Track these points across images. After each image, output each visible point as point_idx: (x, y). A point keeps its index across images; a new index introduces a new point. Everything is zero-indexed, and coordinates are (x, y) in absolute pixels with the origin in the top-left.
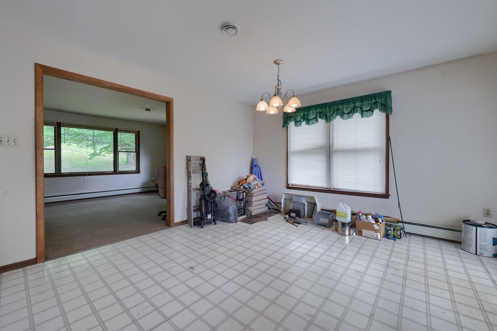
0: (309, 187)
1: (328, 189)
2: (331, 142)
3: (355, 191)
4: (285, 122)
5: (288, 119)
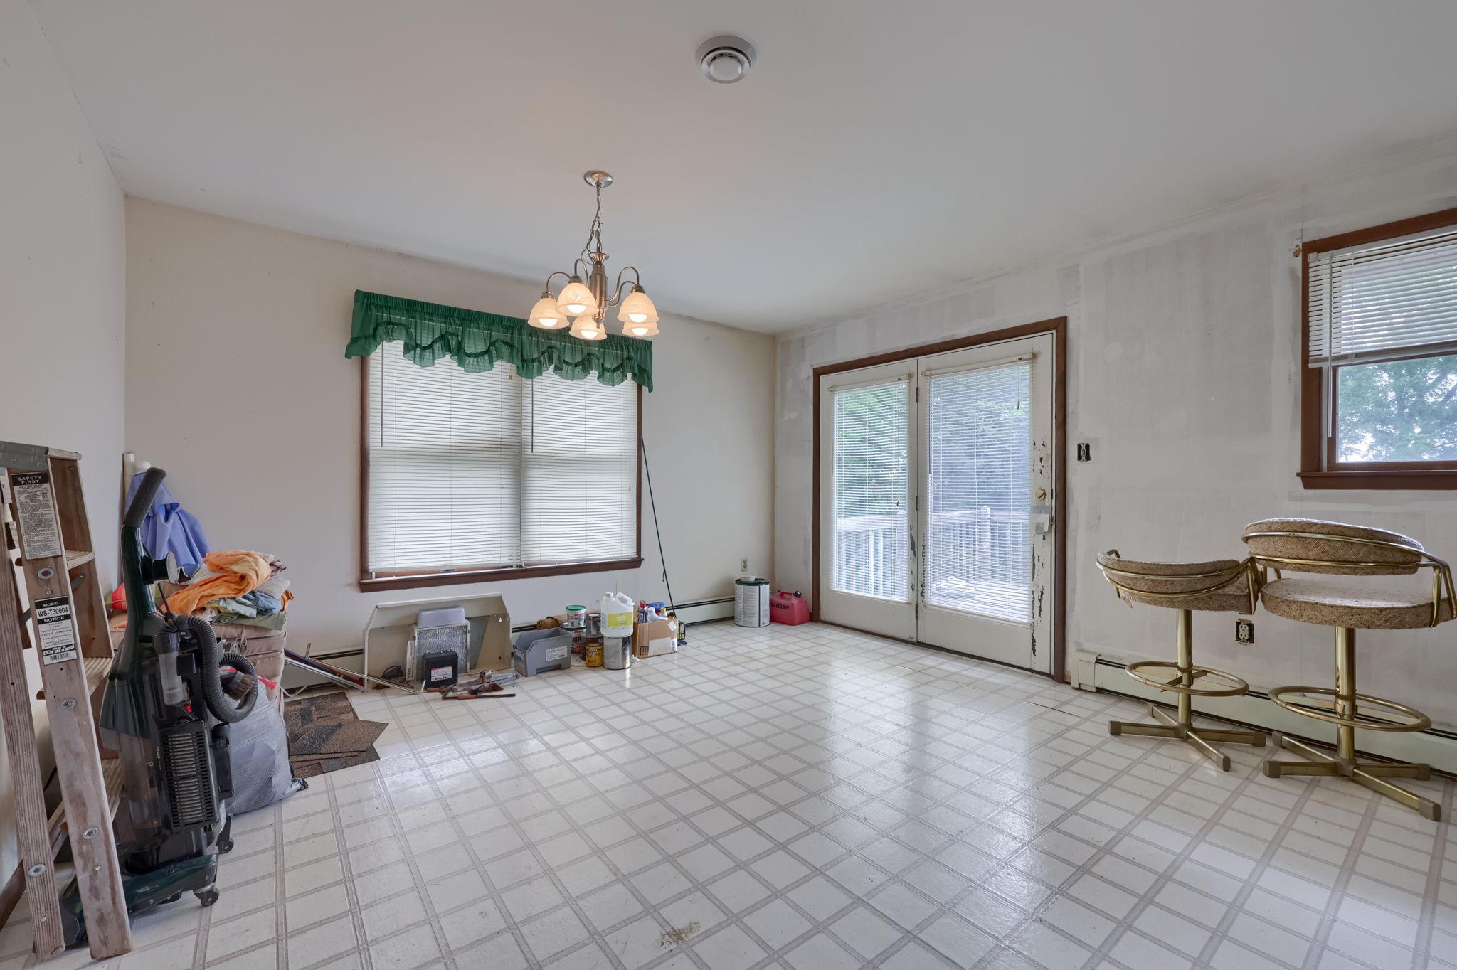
0: (448, 571)
1: (512, 567)
2: (527, 434)
3: (582, 561)
4: (366, 338)
5: (381, 330)
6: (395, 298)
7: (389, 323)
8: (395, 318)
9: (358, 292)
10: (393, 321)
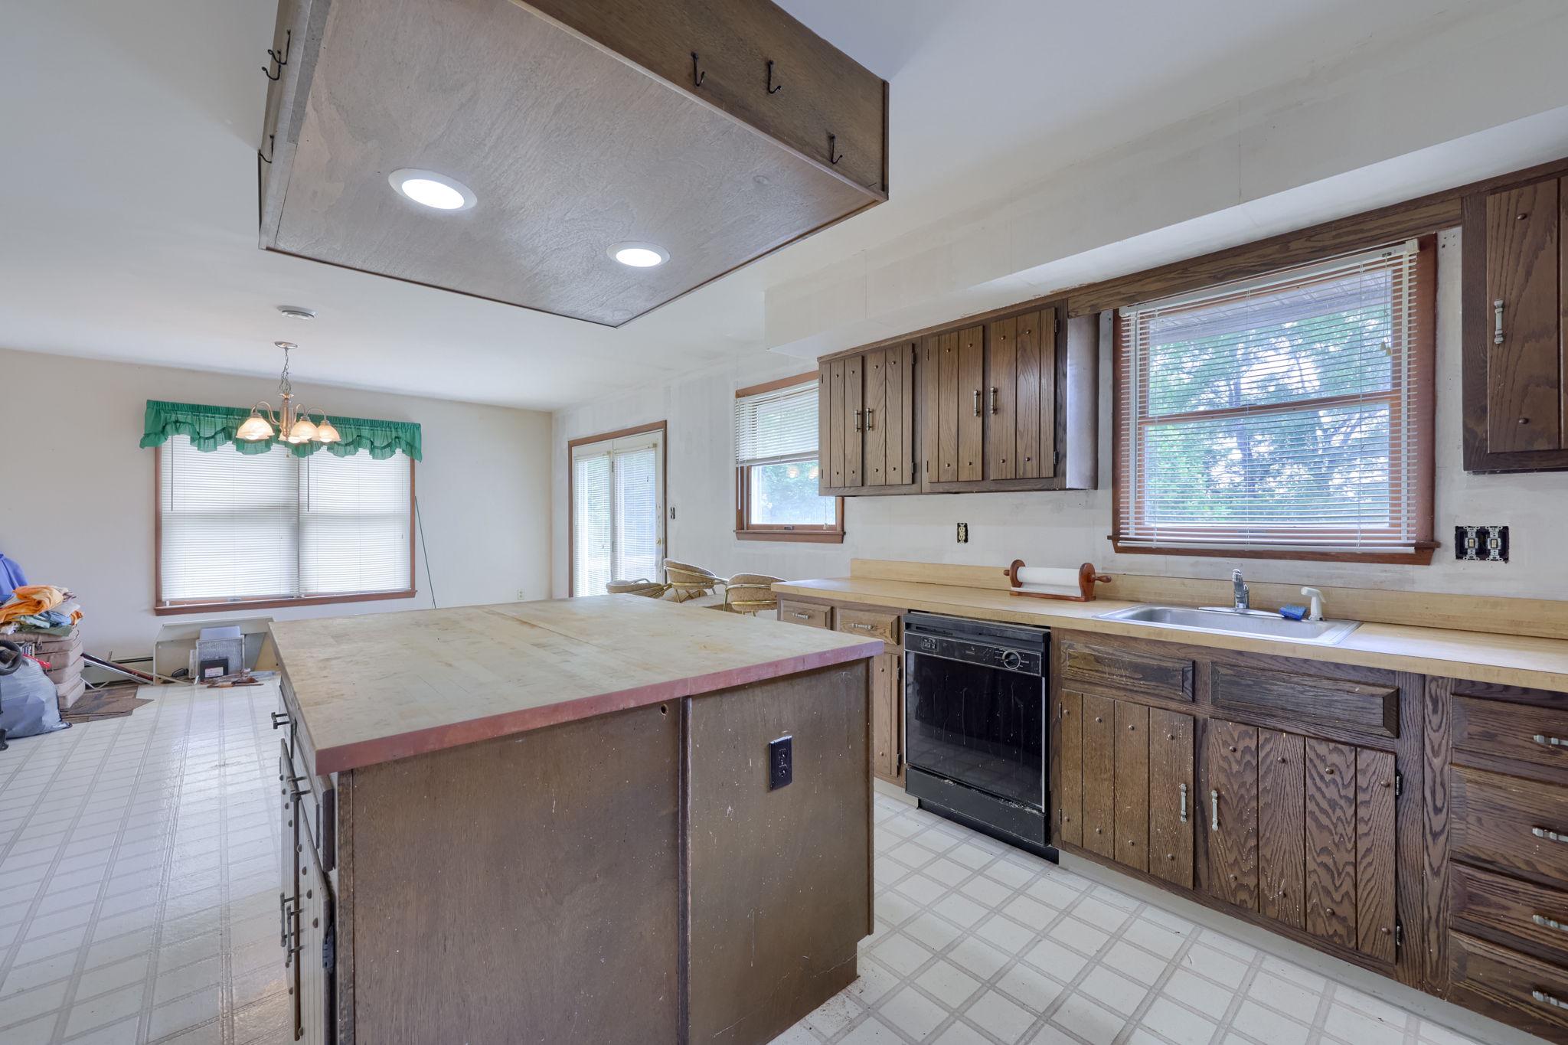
0: (234, 600)
1: (292, 597)
2: (304, 498)
3: (357, 592)
4: (156, 434)
5: (168, 427)
6: (181, 404)
7: (177, 422)
8: (181, 418)
9: (149, 401)
10: (180, 420)
